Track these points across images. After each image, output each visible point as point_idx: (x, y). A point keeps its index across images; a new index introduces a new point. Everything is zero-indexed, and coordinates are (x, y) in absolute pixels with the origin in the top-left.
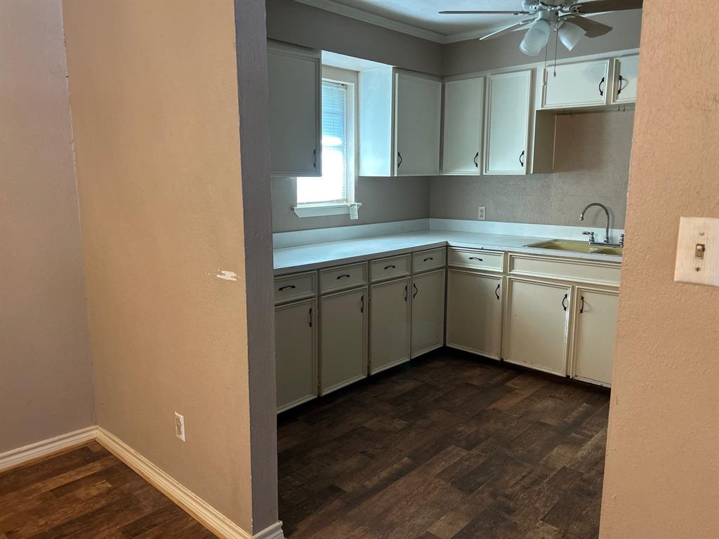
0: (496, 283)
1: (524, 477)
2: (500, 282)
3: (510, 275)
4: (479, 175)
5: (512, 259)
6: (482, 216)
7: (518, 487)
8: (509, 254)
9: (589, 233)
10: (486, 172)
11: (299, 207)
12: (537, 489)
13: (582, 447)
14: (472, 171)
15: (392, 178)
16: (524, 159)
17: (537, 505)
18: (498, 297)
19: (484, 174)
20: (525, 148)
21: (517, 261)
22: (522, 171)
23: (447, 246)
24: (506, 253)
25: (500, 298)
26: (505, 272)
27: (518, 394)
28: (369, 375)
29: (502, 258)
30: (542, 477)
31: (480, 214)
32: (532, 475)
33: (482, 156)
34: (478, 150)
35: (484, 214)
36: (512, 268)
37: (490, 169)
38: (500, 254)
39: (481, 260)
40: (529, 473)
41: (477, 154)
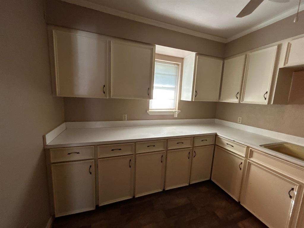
0: (240, 161)
2: (243, 162)
3: (249, 160)
4: (238, 102)
5: (252, 152)
6: (240, 121)
8: (250, 148)
10: (242, 102)
11: (150, 111)
14: (234, 100)
15: (192, 102)
16: (267, 96)
18: (241, 169)
19: (241, 102)
20: (268, 90)
22: (266, 102)
23: (216, 135)
24: (248, 147)
25: (242, 170)
26: (246, 157)
28: (164, 190)
29: (245, 149)
31: (238, 120)
33: (241, 94)
34: (239, 91)
35: (241, 121)
36: (251, 156)
37: (244, 100)
38: (244, 147)
39: (232, 146)
41: (238, 93)
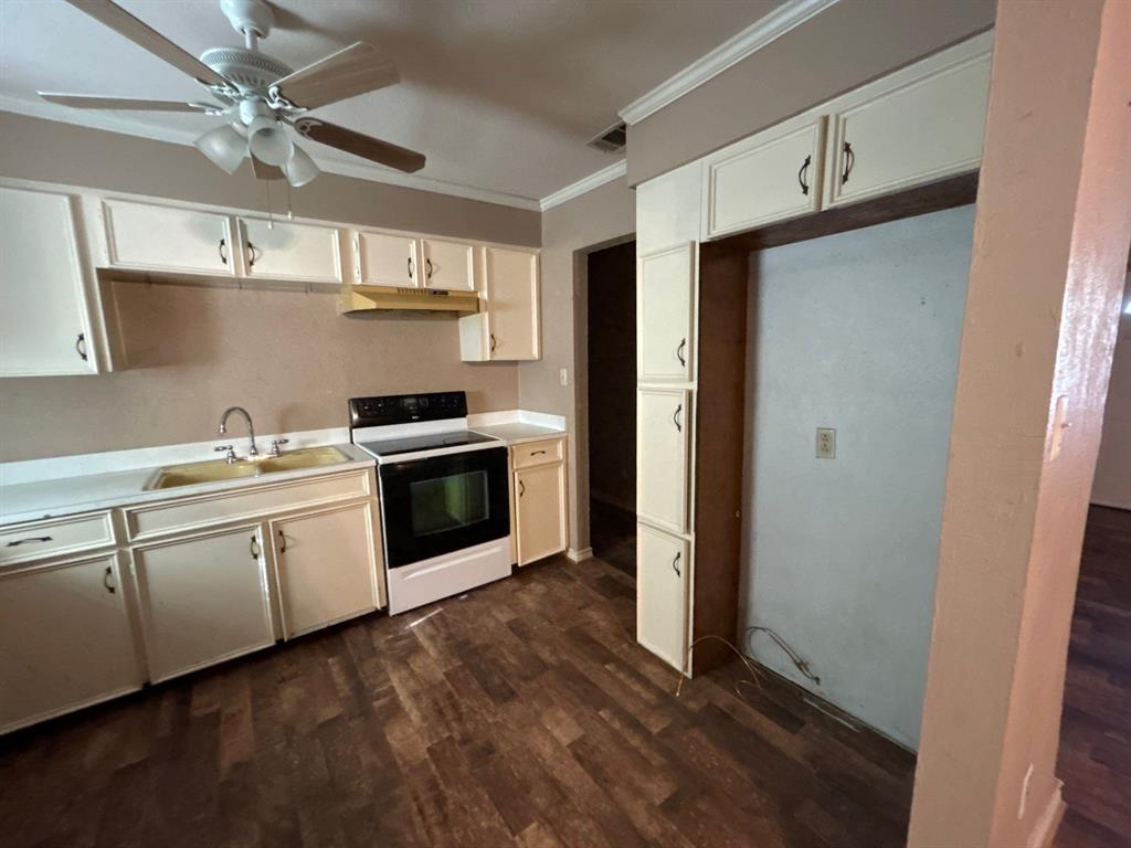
0: (103, 566)
1: (421, 812)
2: (113, 562)
3: (131, 544)
5: (133, 517)
7: (437, 831)
8: (124, 510)
9: (224, 448)
12: (452, 807)
13: (404, 709)
17: (483, 824)
18: (112, 590)
20: (85, 329)
21: (142, 518)
24: (115, 510)
25: (119, 589)
26: (121, 541)
27: (233, 715)
29: (108, 520)
30: (433, 785)
32: (423, 798)
36: (135, 530)
38: (102, 515)
39: (44, 539)
40: (416, 799)
